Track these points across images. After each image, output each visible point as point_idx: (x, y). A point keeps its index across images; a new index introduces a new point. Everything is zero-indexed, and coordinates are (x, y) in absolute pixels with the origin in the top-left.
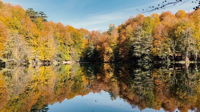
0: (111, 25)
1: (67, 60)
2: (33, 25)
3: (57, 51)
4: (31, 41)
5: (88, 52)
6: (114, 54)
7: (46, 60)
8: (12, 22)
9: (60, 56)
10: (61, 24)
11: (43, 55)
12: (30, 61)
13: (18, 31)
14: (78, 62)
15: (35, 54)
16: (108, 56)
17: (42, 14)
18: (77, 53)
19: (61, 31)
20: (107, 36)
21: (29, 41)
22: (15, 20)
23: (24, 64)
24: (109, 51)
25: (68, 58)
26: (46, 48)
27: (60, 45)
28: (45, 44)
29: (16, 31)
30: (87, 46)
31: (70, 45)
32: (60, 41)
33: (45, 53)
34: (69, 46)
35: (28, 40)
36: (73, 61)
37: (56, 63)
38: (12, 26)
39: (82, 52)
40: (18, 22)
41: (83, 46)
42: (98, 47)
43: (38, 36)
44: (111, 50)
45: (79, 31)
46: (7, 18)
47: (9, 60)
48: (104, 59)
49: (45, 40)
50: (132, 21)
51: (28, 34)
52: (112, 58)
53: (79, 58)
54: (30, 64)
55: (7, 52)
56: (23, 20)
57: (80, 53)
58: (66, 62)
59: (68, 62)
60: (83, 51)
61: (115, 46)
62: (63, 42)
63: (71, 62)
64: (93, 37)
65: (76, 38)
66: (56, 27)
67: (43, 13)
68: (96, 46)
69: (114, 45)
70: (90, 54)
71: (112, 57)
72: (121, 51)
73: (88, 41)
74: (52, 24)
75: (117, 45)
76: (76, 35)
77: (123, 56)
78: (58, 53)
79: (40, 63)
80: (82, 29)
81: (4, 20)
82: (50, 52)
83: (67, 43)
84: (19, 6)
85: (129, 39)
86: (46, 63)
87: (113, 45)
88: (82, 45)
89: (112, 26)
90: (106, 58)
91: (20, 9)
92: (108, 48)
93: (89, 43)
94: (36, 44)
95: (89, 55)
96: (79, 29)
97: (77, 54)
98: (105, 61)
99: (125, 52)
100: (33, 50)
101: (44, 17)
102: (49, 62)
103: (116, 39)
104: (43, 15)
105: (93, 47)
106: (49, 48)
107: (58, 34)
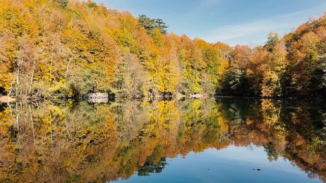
0: (271, 34)
1: (195, 92)
2: (148, 39)
3: (182, 77)
4: (147, 63)
5: (231, 80)
6: (281, 84)
7: (166, 91)
8: (122, 35)
9: (186, 85)
10: (186, 36)
11: (162, 84)
12: (146, 93)
13: (129, 48)
14: (213, 96)
15: (152, 82)
16: (270, 88)
17: (160, 23)
18: (212, 81)
19: (187, 48)
20: (266, 53)
21: (143, 63)
22: (125, 32)
23: (137, 96)
24: (271, 79)
25: (198, 89)
26: (167, 74)
27: (186, 70)
28: (165, 67)
29: (127, 49)
30: (228, 70)
31: (201, 68)
32: (186, 63)
33: (165, 81)
34: (199, 70)
35: (142, 61)
36: (205, 94)
37: (180, 96)
38: (121, 41)
39: (219, 81)
40: (129, 36)
41: (221, 71)
42: (249, 71)
43: (155, 57)
44: (275, 77)
45: (214, 46)
46: (115, 31)
47: (120, 91)
48: (262, 92)
49: (165, 61)
50: (312, 26)
51: (142, 52)
52: (276, 90)
53: (215, 90)
54: (144, 96)
55: (117, 79)
56: (136, 33)
57: (216, 81)
58: (194, 96)
59: (197, 96)
60: (220, 79)
61: (283, 69)
62: (190, 64)
63: (202, 96)
64: (239, 55)
65: (211, 58)
66: (179, 41)
67: (161, 21)
68: (245, 69)
69: (281, 67)
70: (234, 84)
71: (276, 88)
72: (297, 78)
73: (230, 62)
74: (174, 38)
75: (287, 69)
76: (210, 53)
77: (299, 88)
78: (184, 82)
79: (158, 96)
80: (219, 43)
81: (112, 33)
82: (172, 79)
83: (196, 65)
84: (128, 12)
85: (311, 57)
86: (166, 96)
87: (279, 68)
88: (220, 69)
89: (273, 36)
90: (266, 91)
91: (129, 16)
92: (269, 73)
93: (232, 65)
94: (153, 67)
95: (232, 85)
96: (214, 44)
97: (210, 84)
98: (264, 96)
99: (303, 79)
100: (149, 77)
101: (163, 27)
102: (171, 94)
103: (284, 58)
104: (161, 25)
105: (239, 72)
106: (171, 74)
107: (183, 51)
